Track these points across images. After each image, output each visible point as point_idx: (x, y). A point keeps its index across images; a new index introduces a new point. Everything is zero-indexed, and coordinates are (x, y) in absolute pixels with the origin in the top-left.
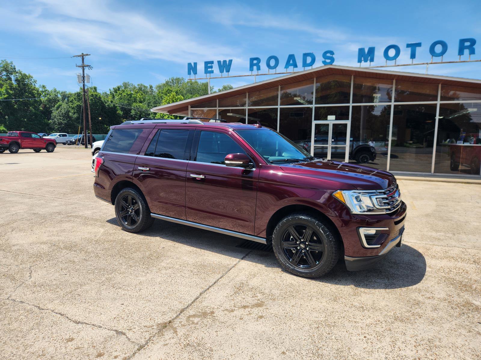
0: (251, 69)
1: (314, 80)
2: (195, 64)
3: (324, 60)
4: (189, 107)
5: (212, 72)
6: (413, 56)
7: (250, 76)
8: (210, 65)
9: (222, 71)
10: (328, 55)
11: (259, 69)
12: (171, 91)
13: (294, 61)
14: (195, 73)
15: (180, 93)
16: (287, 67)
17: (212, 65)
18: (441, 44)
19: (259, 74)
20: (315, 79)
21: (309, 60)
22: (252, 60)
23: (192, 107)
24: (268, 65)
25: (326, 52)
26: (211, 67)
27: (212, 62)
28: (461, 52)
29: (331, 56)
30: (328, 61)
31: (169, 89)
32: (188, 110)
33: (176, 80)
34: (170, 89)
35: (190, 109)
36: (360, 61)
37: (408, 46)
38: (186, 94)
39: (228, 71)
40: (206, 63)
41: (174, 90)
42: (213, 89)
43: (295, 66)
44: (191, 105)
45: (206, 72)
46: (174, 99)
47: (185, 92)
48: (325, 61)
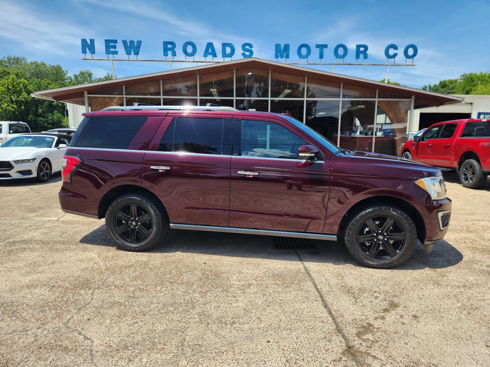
0: (166, 54)
1: (233, 72)
2: (92, 41)
3: (243, 52)
4: (86, 93)
5: (116, 53)
6: (321, 56)
7: (165, 61)
8: (113, 44)
9: (128, 53)
10: (247, 47)
11: (174, 54)
12: (8, 73)
13: (213, 49)
14: (93, 52)
15: (22, 76)
16: (205, 55)
17: (116, 44)
18: (343, 48)
19: (174, 60)
20: (235, 71)
21: (228, 50)
22: (166, 43)
23: (88, 94)
24: (185, 52)
25: (245, 45)
26: (115, 47)
27: (116, 42)
28: (357, 57)
29: (250, 48)
30: (247, 53)
31: (5, 71)
32: (84, 96)
33: (14, 59)
34: (7, 70)
35: (86, 95)
36: (277, 57)
37: (318, 46)
38: (30, 78)
39: (137, 53)
40: (107, 42)
41: (12, 72)
42: (67, 74)
43: (215, 55)
44: (87, 91)
45: (108, 52)
46: (15, 83)
47: (28, 75)
48: (244, 54)
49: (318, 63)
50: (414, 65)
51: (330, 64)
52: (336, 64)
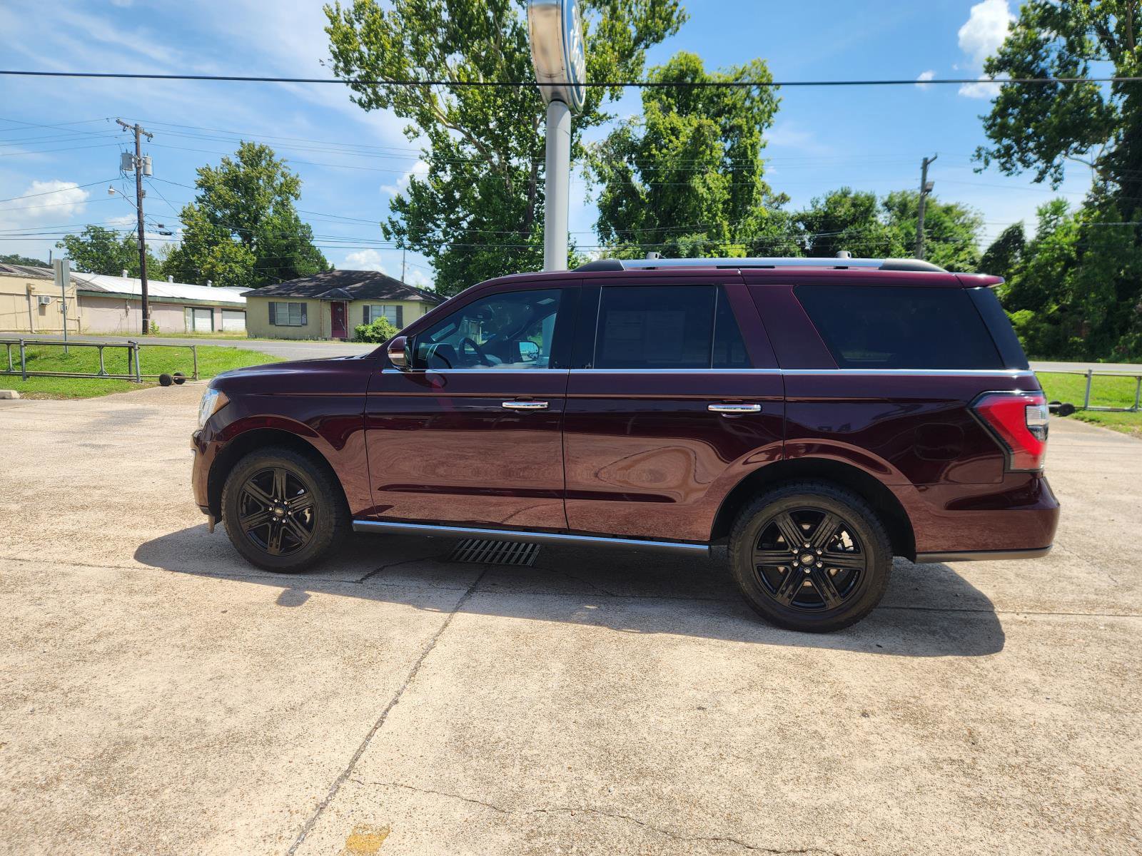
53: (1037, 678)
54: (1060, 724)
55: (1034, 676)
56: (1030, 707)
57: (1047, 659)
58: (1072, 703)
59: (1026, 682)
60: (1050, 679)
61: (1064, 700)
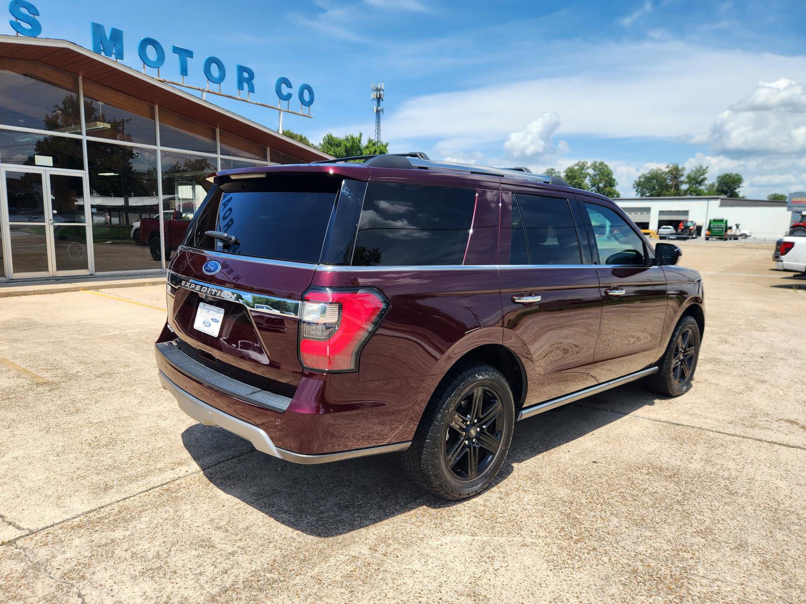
18: (218, 65)
28: (240, 86)
37: (176, 50)
49: (179, 83)
50: (310, 117)
51: (199, 89)
52: (209, 92)
53: (160, 423)
54: (146, 405)
55: (163, 424)
56: (160, 408)
57: (157, 437)
58: (140, 416)
59: (166, 419)
60: (153, 425)
61: (145, 417)
